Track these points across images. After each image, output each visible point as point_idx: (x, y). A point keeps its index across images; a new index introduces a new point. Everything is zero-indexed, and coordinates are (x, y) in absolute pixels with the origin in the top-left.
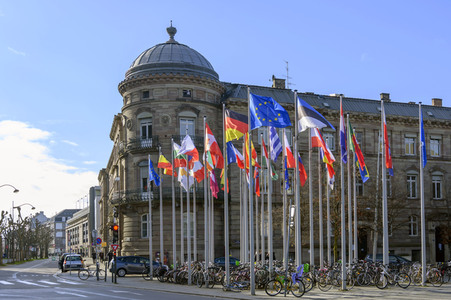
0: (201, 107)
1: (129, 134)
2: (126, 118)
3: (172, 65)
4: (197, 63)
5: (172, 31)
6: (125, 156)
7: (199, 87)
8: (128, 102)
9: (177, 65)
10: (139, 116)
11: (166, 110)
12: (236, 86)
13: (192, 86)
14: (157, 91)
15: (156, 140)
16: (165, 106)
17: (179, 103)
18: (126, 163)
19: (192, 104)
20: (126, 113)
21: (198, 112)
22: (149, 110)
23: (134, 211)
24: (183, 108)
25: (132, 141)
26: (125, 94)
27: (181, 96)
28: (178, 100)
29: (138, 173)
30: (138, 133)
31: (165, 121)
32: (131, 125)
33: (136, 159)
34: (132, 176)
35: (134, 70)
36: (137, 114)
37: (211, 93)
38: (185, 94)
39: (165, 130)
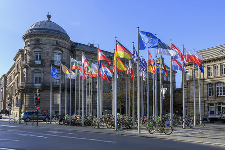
0: (64, 50)
1: (29, 58)
2: (27, 51)
3: (51, 30)
4: (62, 31)
5: (49, 17)
6: (27, 67)
7: (63, 41)
8: (29, 44)
9: (53, 31)
10: (35, 50)
11: (48, 49)
12: (77, 44)
13: (60, 41)
14: (44, 40)
15: (43, 61)
16: (48, 47)
17: (54, 47)
18: (27, 71)
19: (60, 48)
20: (27, 49)
21: (63, 52)
22: (40, 48)
23: (31, 92)
24: (56, 49)
25: (31, 61)
26: (27, 40)
27: (55, 44)
28: (54, 45)
29: (33, 75)
30: (34, 57)
31: (48, 54)
32: (30, 54)
33: (33, 69)
34: (30, 77)
35: (31, 30)
36: (33, 49)
37: (68, 45)
38: (57, 43)
39: (48, 58)
